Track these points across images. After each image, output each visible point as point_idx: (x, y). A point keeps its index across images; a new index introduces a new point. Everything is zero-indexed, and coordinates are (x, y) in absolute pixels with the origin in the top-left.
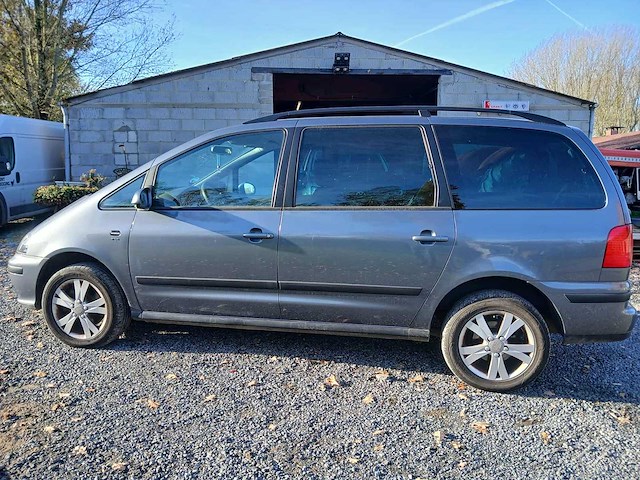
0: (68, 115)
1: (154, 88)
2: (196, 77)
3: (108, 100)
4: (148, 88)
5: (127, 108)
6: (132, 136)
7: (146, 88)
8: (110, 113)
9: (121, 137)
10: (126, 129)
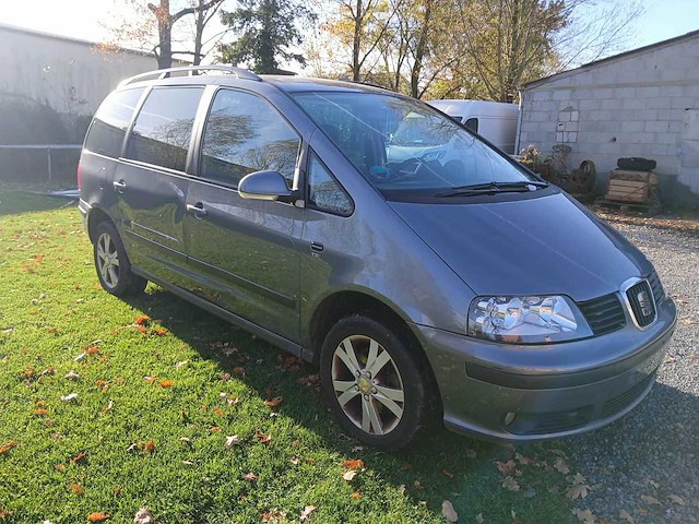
0: (523, 98)
1: (601, 70)
2: (645, 56)
3: (558, 83)
4: (595, 71)
5: (573, 89)
6: (575, 115)
7: (594, 70)
8: (558, 95)
9: (564, 117)
10: (570, 109)
